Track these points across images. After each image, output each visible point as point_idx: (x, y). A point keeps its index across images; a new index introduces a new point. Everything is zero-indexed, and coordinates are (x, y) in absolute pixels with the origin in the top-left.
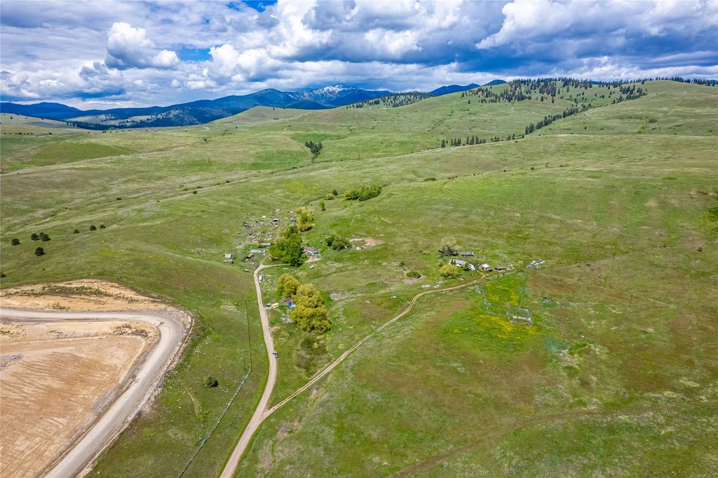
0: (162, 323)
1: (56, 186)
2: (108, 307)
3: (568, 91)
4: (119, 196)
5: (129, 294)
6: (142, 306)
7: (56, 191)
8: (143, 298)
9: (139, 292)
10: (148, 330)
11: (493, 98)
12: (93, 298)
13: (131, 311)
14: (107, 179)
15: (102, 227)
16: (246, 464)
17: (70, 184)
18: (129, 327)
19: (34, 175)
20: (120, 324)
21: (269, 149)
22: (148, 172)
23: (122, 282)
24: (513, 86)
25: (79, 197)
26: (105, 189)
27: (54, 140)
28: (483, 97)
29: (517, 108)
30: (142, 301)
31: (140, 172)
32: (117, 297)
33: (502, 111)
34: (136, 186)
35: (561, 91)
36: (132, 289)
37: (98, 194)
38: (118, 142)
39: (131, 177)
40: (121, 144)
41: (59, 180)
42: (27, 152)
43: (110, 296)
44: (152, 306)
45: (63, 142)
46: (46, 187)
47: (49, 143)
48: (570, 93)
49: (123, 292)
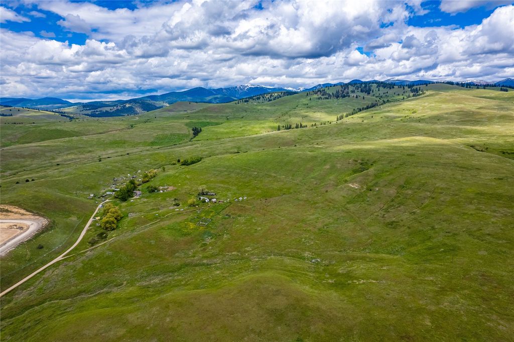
0: (32, 224)
1: (24, 157)
2: (10, 217)
3: (379, 90)
4: (58, 163)
5: (23, 211)
6: (27, 217)
7: (23, 160)
8: (29, 213)
9: (28, 211)
10: (24, 227)
11: (327, 96)
12: (4, 213)
13: (21, 219)
14: (57, 152)
15: (33, 180)
16: (38, 275)
17: (33, 156)
18: (16, 226)
19: (12, 151)
20: (12, 224)
21: (167, 132)
22: (85, 148)
23: (20, 206)
24: (343, 88)
25: (35, 163)
26: (54, 159)
27: (34, 127)
28: (320, 96)
29: (340, 103)
30: (28, 215)
31: (79, 148)
32: (16, 213)
33: (328, 105)
34: (73, 157)
35: (374, 90)
36: (24, 209)
37: (48, 162)
38: (74, 128)
39: (73, 151)
40: (76, 130)
41: (26, 153)
42: (15, 135)
43: (13, 212)
44: (32, 217)
45: (39, 128)
46: (17, 158)
47: (31, 129)
48: (380, 92)
49: (19, 210)
